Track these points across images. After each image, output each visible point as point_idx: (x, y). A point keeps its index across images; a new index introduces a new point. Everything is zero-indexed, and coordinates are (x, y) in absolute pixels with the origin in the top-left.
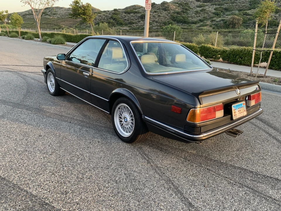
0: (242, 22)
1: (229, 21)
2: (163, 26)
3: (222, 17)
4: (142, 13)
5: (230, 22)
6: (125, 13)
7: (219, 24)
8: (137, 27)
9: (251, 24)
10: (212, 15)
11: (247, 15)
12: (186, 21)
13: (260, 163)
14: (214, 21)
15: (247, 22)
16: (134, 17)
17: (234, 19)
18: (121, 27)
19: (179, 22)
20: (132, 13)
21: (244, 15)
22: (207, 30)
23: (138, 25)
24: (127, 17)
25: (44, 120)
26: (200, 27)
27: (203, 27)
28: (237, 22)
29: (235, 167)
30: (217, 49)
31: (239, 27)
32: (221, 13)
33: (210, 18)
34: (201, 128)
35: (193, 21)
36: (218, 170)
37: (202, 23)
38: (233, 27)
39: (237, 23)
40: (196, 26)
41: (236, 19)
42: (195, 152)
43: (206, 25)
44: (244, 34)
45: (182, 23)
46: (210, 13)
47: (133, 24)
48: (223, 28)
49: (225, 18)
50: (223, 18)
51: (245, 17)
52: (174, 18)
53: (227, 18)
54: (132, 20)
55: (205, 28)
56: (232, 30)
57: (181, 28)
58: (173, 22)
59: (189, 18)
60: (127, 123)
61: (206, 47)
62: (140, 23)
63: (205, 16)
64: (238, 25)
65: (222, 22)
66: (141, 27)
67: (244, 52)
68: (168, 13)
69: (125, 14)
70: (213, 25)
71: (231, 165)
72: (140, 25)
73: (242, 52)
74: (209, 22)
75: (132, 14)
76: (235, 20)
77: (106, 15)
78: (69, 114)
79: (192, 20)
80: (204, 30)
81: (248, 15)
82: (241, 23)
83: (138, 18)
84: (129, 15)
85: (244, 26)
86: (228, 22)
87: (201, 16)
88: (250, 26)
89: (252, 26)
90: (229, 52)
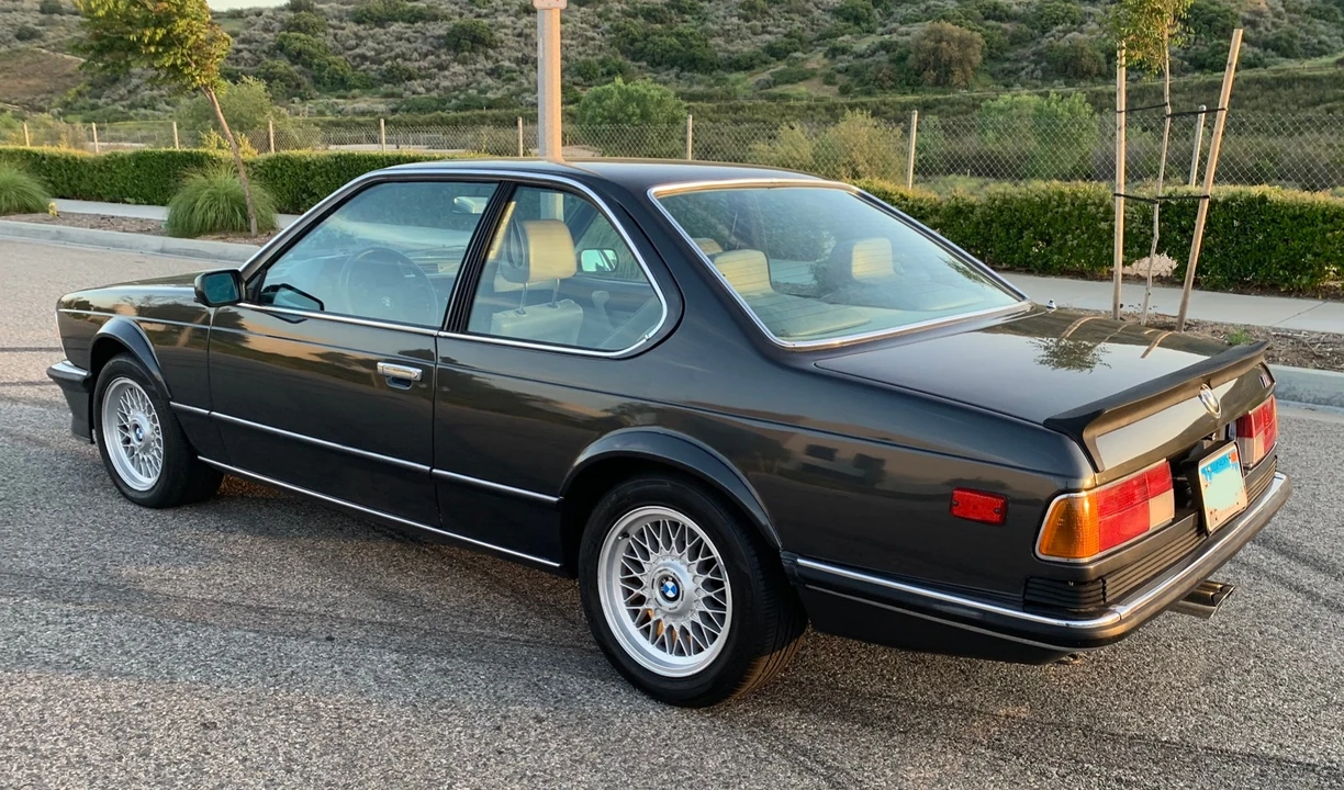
0: (980, 57)
1: (918, 49)
2: (578, 89)
3: (880, 30)
4: (457, 20)
5: (921, 56)
6: (359, 22)
7: (868, 66)
8: (434, 94)
9: (1025, 64)
10: (829, 22)
11: (1000, 19)
12: (699, 54)
13: (1326, 726)
14: (844, 51)
15: (1007, 55)
16: (408, 40)
17: (940, 41)
18: (341, 101)
19: (659, 61)
20: (396, 21)
21: (987, 18)
22: (813, 103)
23: (437, 86)
24: (370, 43)
25: (181, 642)
26: (775, 84)
27: (789, 86)
28: (957, 54)
29: (1232, 758)
30: (921, 200)
31: (971, 80)
32: (875, 11)
33: (822, 37)
34: (1108, 581)
35: (735, 57)
36: (1167, 779)
37: (782, 66)
38: (943, 82)
39: (960, 62)
40: (752, 81)
41: (953, 38)
42: (1024, 712)
43: (804, 77)
44: (1001, 118)
45: (676, 70)
46: (817, 13)
47: (410, 78)
48: (892, 87)
49: (895, 37)
50: (887, 37)
51: (992, 28)
52: (631, 44)
53: (908, 34)
54: (403, 56)
55: (801, 88)
56: (939, 97)
57: (677, 96)
58: (629, 62)
59: (712, 42)
60: (678, 604)
62: (447, 73)
63: (795, 27)
64: (964, 71)
65: (882, 57)
66: (456, 97)
67: (1060, 210)
68: (600, 16)
69: (355, 28)
70: (839, 72)
71: (1211, 749)
72: (446, 83)
73: (1050, 207)
74: (816, 61)
75: (397, 27)
76: (949, 43)
77: (245, 33)
78: (299, 597)
79: (730, 48)
80: (798, 104)
81: (1007, 17)
82: (977, 58)
83: (438, 48)
84: (382, 31)
85: (993, 75)
86: (911, 56)
87: (776, 30)
88: (1023, 73)
89: (1033, 72)
90: (984, 211)
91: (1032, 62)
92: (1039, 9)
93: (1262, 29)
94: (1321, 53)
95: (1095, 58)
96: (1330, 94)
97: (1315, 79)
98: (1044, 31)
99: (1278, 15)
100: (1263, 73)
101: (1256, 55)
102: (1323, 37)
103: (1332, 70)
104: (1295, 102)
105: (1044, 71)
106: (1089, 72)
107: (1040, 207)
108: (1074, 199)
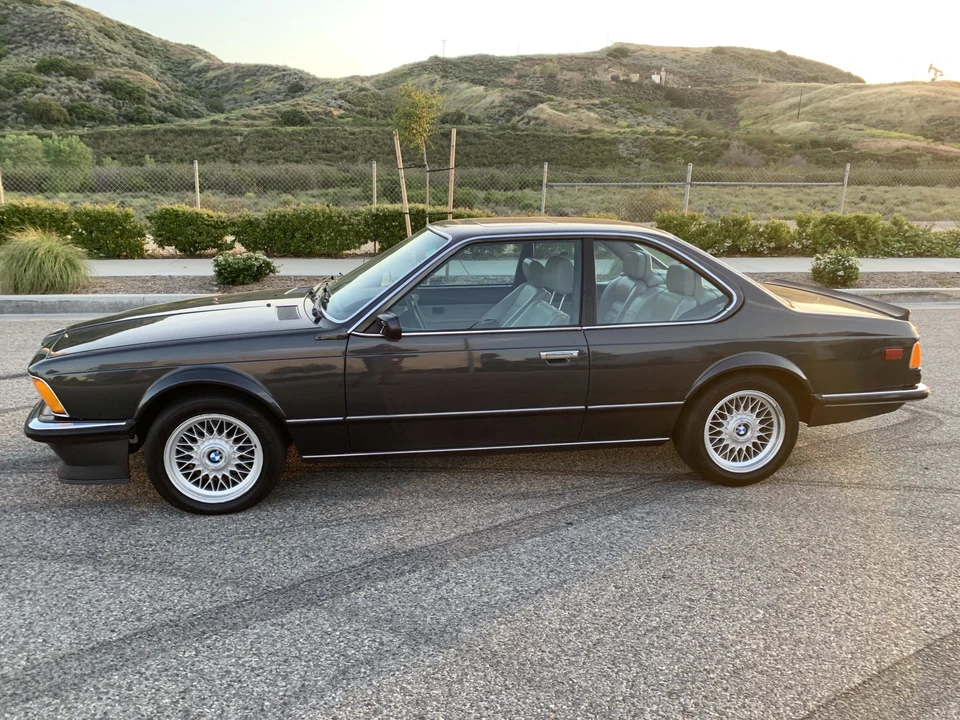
9: (9, 113)
30: (224, 218)
44: (13, 150)
61: (184, 214)
67: (317, 220)
73: (310, 218)
88: (9, 119)
89: (17, 118)
90: (268, 223)
91: (14, 111)
92: (9, 76)
93: (160, 99)
94: (199, 117)
95: (61, 112)
96: (213, 140)
97: (203, 132)
98: (18, 91)
99: (168, 92)
100: (172, 126)
101: (162, 115)
102: (196, 107)
103: (209, 127)
104: (196, 144)
105: (25, 118)
106: (58, 120)
107: (304, 219)
108: (324, 213)
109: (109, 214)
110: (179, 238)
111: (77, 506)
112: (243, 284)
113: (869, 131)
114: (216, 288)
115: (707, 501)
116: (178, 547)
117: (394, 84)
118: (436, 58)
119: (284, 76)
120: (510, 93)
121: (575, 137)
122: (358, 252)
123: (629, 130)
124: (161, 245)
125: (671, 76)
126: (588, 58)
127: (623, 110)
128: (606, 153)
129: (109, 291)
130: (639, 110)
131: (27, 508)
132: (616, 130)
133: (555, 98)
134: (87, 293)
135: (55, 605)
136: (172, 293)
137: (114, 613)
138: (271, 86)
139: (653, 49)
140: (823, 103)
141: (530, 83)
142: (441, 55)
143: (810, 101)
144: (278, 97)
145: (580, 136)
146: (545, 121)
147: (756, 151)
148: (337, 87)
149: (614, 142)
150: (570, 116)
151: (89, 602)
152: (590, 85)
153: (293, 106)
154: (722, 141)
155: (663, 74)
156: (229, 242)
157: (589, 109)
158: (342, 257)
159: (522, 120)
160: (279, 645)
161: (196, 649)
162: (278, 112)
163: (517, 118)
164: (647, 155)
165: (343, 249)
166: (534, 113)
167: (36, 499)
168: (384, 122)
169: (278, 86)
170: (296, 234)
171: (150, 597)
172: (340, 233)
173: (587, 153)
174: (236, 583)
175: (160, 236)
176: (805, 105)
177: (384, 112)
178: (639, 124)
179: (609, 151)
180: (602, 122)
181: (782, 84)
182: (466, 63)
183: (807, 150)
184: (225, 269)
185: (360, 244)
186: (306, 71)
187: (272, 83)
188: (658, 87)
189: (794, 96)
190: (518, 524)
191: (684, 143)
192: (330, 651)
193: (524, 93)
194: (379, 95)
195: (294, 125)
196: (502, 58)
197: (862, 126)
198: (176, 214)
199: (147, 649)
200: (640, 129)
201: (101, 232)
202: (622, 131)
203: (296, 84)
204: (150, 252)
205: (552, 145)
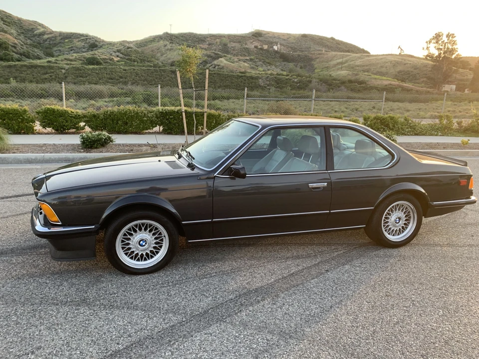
90: (104, 116)
93: (18, 49)
94: (40, 59)
96: (49, 71)
97: (43, 67)
99: (22, 45)
100: (25, 63)
101: (19, 57)
102: (38, 54)
103: (46, 64)
104: (39, 73)
107: (124, 114)
108: (134, 111)
109: (15, 110)
110: (55, 123)
111: (60, 273)
112: (96, 148)
113: (373, 76)
114: (82, 151)
115: (386, 256)
116: (131, 294)
117: (145, 45)
118: (167, 33)
119: (87, 39)
120: (205, 52)
121: (238, 75)
122: (151, 131)
123: (263, 72)
124: (44, 127)
125: (283, 47)
126: (242, 37)
127: (261, 63)
128: (253, 84)
129: (23, 152)
130: (268, 63)
131: (32, 276)
132: (258, 72)
133: (227, 55)
134: (9, 153)
135: (77, 331)
136: (58, 153)
137: (114, 334)
138: (80, 44)
139: (274, 33)
140: (352, 62)
141: (215, 48)
142: (169, 32)
143: (346, 61)
144: (84, 50)
145: (240, 75)
146: (223, 67)
147: (324, 84)
148: (116, 46)
149: (257, 78)
150: (235, 65)
151: (96, 328)
152: (244, 50)
153: (93, 55)
154: (308, 79)
155: (279, 46)
156: (82, 126)
157: (244, 62)
158: (143, 134)
159: (211, 66)
160: (214, 345)
161: (170, 350)
162: (84, 58)
163: (209, 65)
164: (273, 85)
165: (144, 130)
166: (217, 62)
167: (34, 270)
168: (141, 65)
169: (83, 44)
170: (119, 122)
171: (130, 323)
172: (142, 121)
173: (244, 83)
174: (174, 312)
175: (45, 122)
176: (345, 63)
177: (141, 60)
178: (268, 70)
179: (255, 82)
180: (251, 68)
181: (334, 53)
182: (182, 36)
183: (346, 84)
184: (87, 140)
185: (153, 127)
186: (99, 37)
187: (80, 42)
188: (276, 52)
189: (339, 59)
190: (302, 272)
191: (290, 80)
192: (243, 346)
193: (212, 52)
194: (138, 51)
195: (93, 65)
196: (200, 35)
197: (370, 74)
198: (53, 110)
199: (143, 353)
200: (269, 72)
201: (10, 119)
202: (261, 73)
203: (94, 44)
204: (37, 131)
205: (227, 79)
